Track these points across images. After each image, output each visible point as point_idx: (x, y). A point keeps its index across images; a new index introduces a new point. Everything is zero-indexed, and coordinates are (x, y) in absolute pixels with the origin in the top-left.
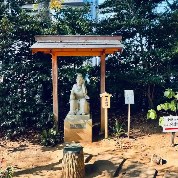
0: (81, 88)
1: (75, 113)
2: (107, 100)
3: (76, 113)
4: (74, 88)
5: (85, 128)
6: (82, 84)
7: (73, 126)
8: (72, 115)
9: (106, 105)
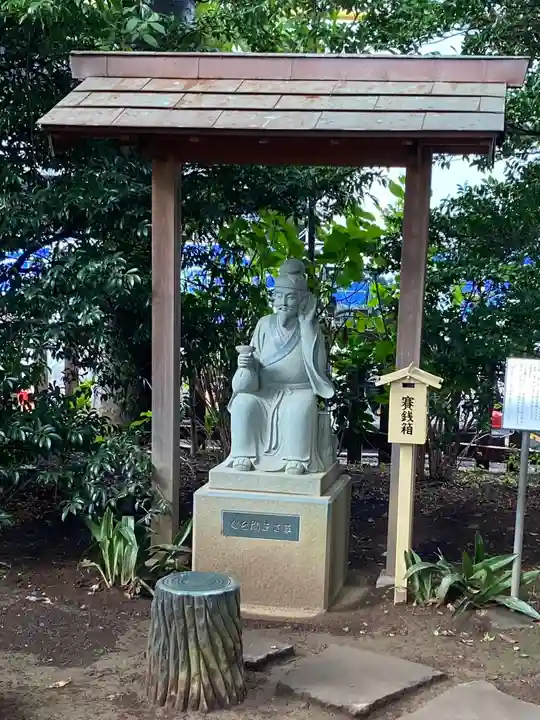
0: (296, 339)
1: (252, 460)
2: (408, 402)
3: (257, 462)
4: (261, 337)
5: (294, 537)
6: (300, 318)
7: (238, 523)
8: (237, 472)
9: (404, 429)
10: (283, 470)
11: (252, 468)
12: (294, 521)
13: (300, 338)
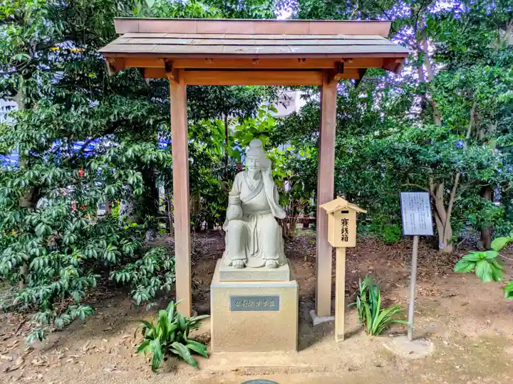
0: (261, 185)
1: (244, 261)
2: (345, 222)
3: (247, 262)
4: (240, 185)
5: (276, 308)
6: (263, 173)
7: (240, 303)
8: (236, 270)
9: (343, 239)
10: (264, 266)
11: (245, 266)
12: (275, 299)
13: (263, 185)
